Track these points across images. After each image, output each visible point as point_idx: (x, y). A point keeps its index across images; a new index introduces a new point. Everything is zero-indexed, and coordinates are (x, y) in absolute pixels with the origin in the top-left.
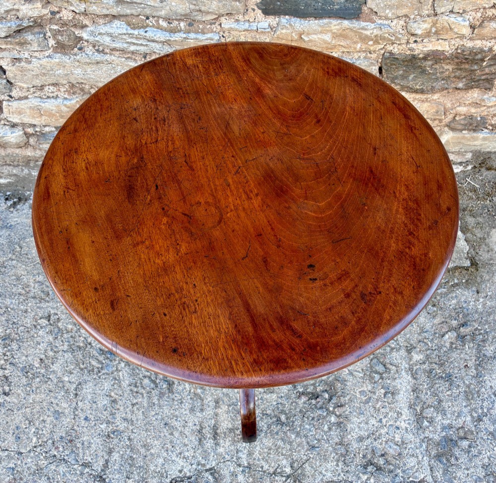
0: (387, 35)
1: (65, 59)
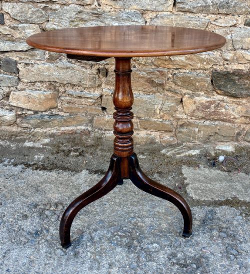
0: (212, 59)
1: (52, 65)
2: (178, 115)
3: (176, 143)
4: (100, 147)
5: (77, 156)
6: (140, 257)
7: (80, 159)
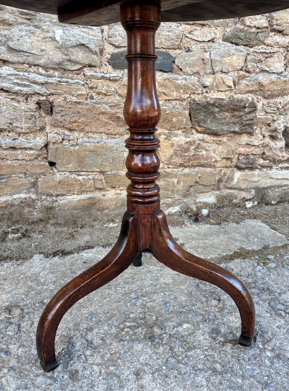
0: (190, 85)
5: (19, 239)
6: (174, 347)
7: (25, 241)
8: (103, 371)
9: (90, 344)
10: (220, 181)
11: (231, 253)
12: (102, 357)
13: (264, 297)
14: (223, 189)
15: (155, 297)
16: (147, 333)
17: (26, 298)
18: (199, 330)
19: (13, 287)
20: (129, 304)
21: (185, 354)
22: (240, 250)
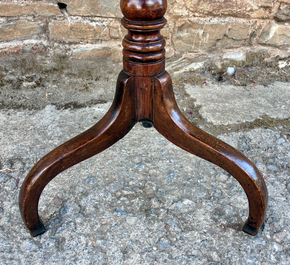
2: (176, 11)
3: (173, 54)
4: (66, 71)
5: (33, 87)
6: (170, 226)
7: (39, 90)
8: (90, 244)
9: (82, 211)
10: (253, 35)
11: (252, 121)
12: (92, 227)
13: (281, 176)
14: (255, 45)
15: (160, 164)
16: (144, 204)
17: (30, 152)
18: (200, 208)
19: (21, 138)
20: (131, 169)
21: (180, 235)
22: (263, 118)
